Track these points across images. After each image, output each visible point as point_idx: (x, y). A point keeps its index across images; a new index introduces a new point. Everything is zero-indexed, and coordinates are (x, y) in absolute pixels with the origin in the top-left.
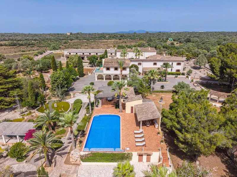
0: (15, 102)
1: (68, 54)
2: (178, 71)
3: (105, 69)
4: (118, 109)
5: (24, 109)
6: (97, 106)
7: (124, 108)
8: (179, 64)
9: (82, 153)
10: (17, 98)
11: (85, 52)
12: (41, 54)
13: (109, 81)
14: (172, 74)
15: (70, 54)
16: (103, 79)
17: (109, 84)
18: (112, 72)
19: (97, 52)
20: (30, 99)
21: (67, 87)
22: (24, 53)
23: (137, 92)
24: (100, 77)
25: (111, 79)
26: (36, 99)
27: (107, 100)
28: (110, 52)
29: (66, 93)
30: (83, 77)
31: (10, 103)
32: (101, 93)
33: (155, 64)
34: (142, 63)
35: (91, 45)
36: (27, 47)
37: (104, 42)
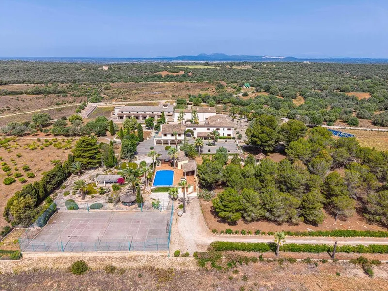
1: (121, 113)
2: (229, 135)
3: (163, 135)
4: (172, 167)
6: (158, 165)
7: (176, 166)
8: (229, 129)
9: (152, 188)
11: (140, 110)
12: (83, 109)
13: (166, 145)
14: (224, 138)
15: (122, 112)
16: (161, 143)
17: (167, 149)
18: (169, 137)
19: (153, 110)
20: (110, 161)
21: (134, 151)
22: (60, 107)
23: (187, 155)
24: (159, 142)
25: (168, 143)
27: (165, 161)
28: (167, 110)
29: (133, 156)
30: (142, 141)
32: (160, 156)
33: (208, 129)
34: (196, 128)
35: (143, 93)
36: (58, 96)
37: (159, 87)
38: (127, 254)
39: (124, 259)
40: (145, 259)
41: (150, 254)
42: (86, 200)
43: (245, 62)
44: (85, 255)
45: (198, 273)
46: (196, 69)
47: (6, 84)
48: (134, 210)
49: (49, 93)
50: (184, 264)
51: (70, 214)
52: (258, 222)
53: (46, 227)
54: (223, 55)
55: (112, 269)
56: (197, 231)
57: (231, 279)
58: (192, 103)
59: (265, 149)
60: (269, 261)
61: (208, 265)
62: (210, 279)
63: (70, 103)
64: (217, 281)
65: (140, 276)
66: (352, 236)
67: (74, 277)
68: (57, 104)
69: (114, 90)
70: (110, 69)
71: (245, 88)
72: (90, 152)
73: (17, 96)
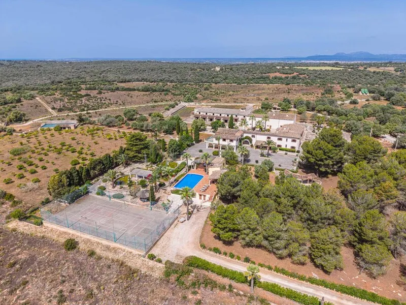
0: (144, 158)
2: (293, 147)
3: (214, 139)
4: (205, 173)
5: (149, 164)
8: (294, 141)
9: (172, 189)
10: (145, 155)
12: (173, 108)
14: (285, 150)
15: (200, 113)
18: (221, 142)
20: (153, 157)
21: (179, 152)
22: (156, 104)
26: (157, 158)
28: (243, 114)
29: (178, 156)
30: (198, 143)
31: (141, 158)
33: (269, 138)
34: (256, 136)
35: (238, 95)
36: (161, 94)
37: (259, 89)
38: (113, 245)
39: (108, 248)
40: (124, 253)
41: (130, 250)
42: (115, 189)
43: (390, 63)
44: (82, 236)
45: (158, 282)
46: (315, 70)
47: (128, 82)
48: (145, 207)
49: (155, 91)
50: (152, 268)
51: (96, 198)
52: (257, 249)
53: (73, 205)
54: (368, 54)
55: (92, 254)
56: (187, 241)
57: (185, 298)
58: (280, 108)
59: (321, 169)
60: (238, 294)
61: (173, 278)
62: (165, 291)
63: (166, 101)
64: (170, 296)
65: (109, 267)
66: (368, 300)
67: (63, 251)
68: (155, 102)
69: (212, 90)
70: (221, 69)
71: (361, 94)
72: (137, 147)
73: (129, 92)
